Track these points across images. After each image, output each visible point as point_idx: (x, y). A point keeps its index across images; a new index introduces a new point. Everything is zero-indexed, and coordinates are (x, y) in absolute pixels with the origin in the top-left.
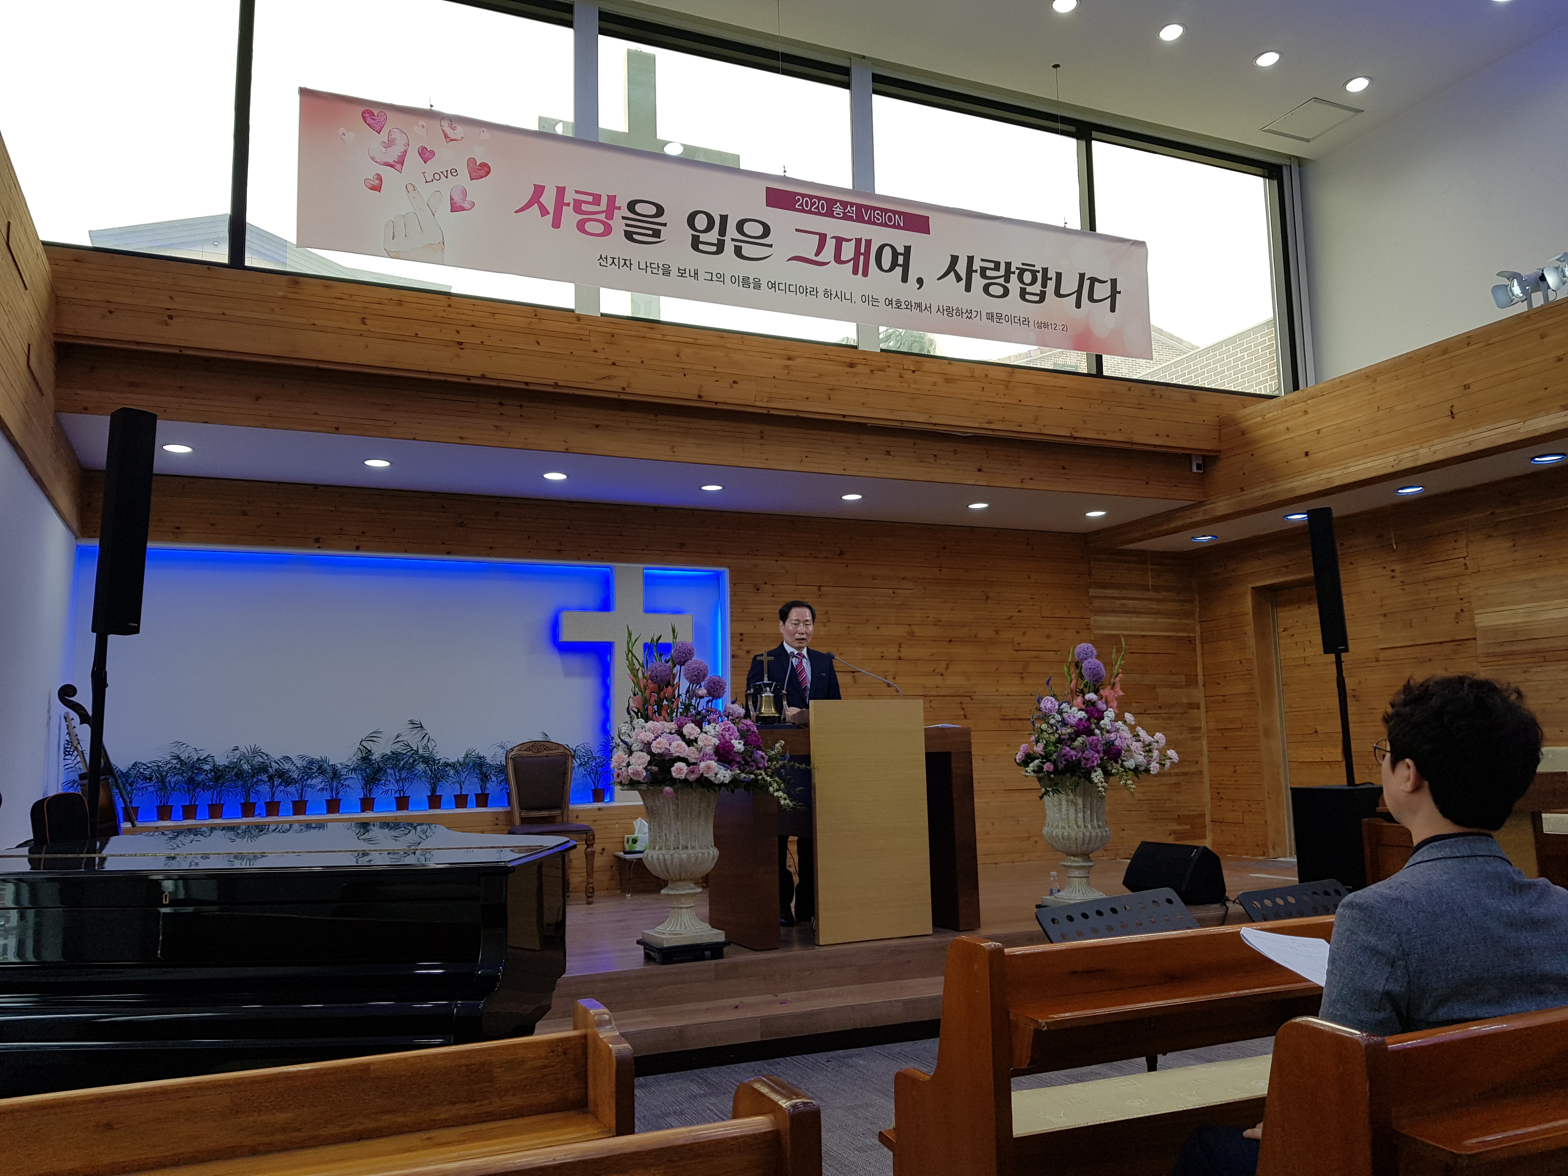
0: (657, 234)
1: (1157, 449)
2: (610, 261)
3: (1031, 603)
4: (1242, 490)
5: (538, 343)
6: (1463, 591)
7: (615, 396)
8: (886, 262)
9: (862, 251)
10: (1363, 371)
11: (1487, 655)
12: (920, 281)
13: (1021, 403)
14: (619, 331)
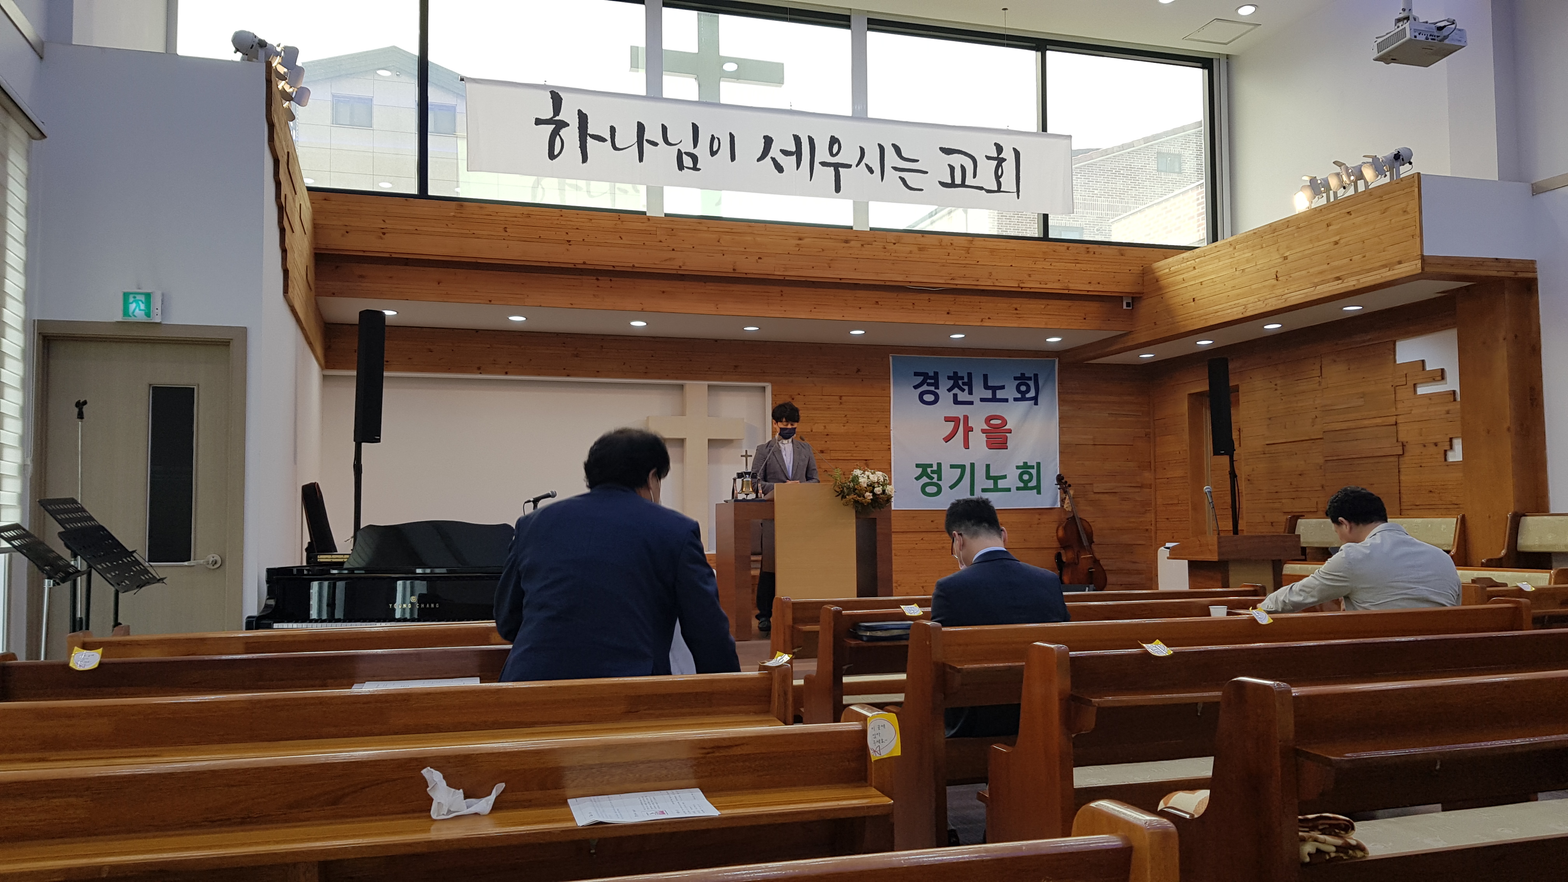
1: (1094, 293)
4: (1156, 324)
5: (621, 238)
6: (1317, 402)
7: (671, 272)
14: (677, 227)
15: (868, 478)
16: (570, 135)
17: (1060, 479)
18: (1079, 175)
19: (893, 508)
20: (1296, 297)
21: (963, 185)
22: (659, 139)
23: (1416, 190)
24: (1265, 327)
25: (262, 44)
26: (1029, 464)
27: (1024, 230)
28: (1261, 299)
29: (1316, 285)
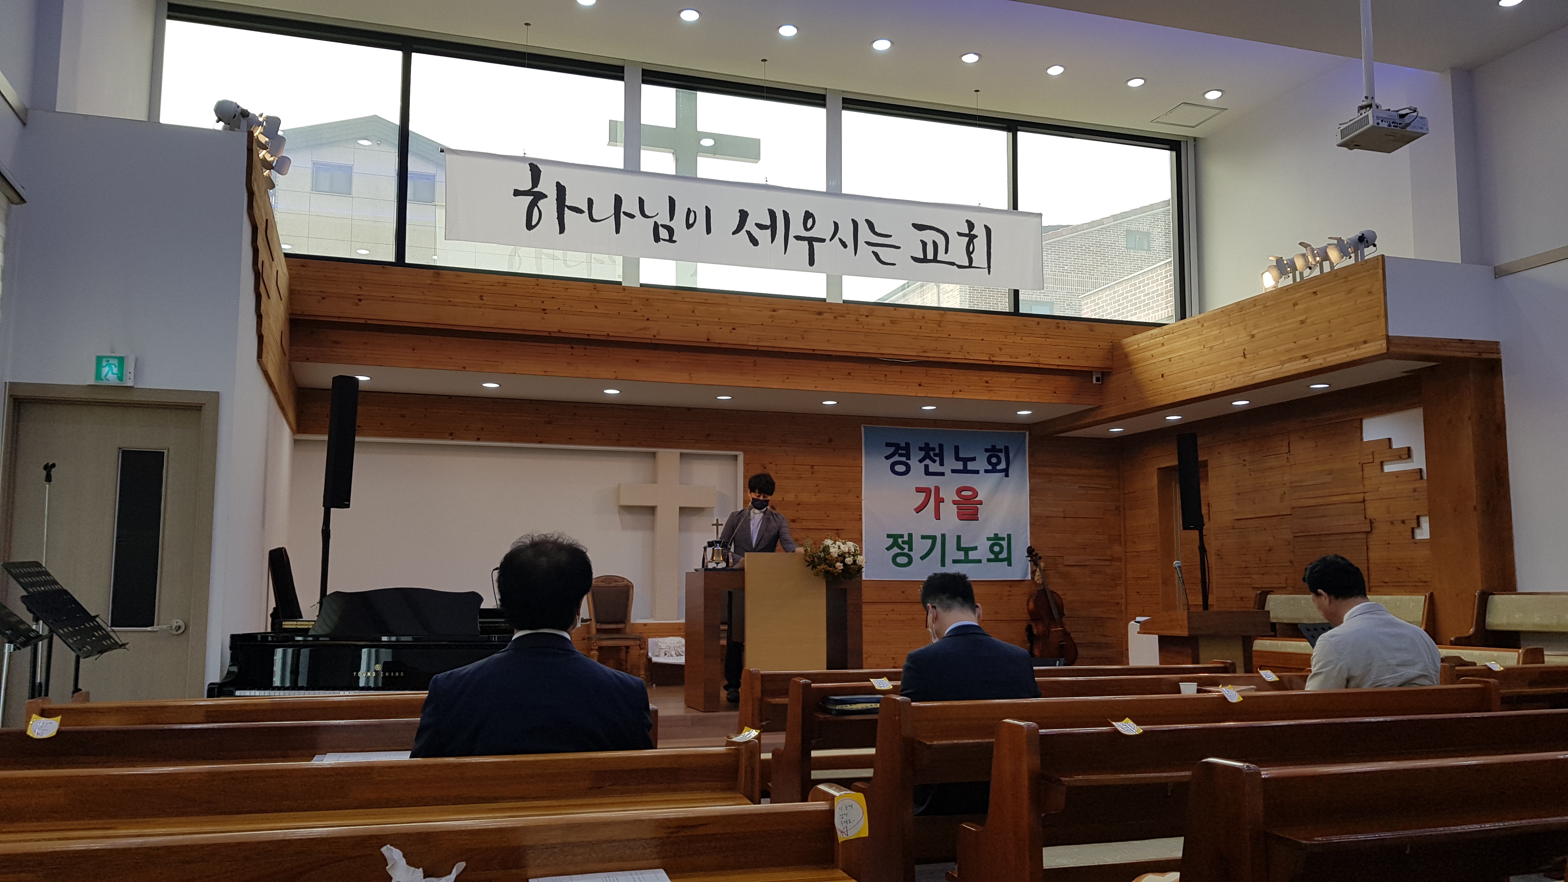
4: (1125, 399)
5: (596, 307)
7: (648, 341)
13: (949, 337)
14: (652, 297)
15: (839, 548)
16: (548, 206)
17: (1030, 551)
18: (1050, 251)
19: (864, 578)
20: (1263, 374)
21: (935, 260)
22: (636, 211)
23: (1381, 271)
24: (1233, 403)
25: (245, 114)
26: (999, 536)
27: (996, 304)
28: (1229, 376)
29: (1283, 363)
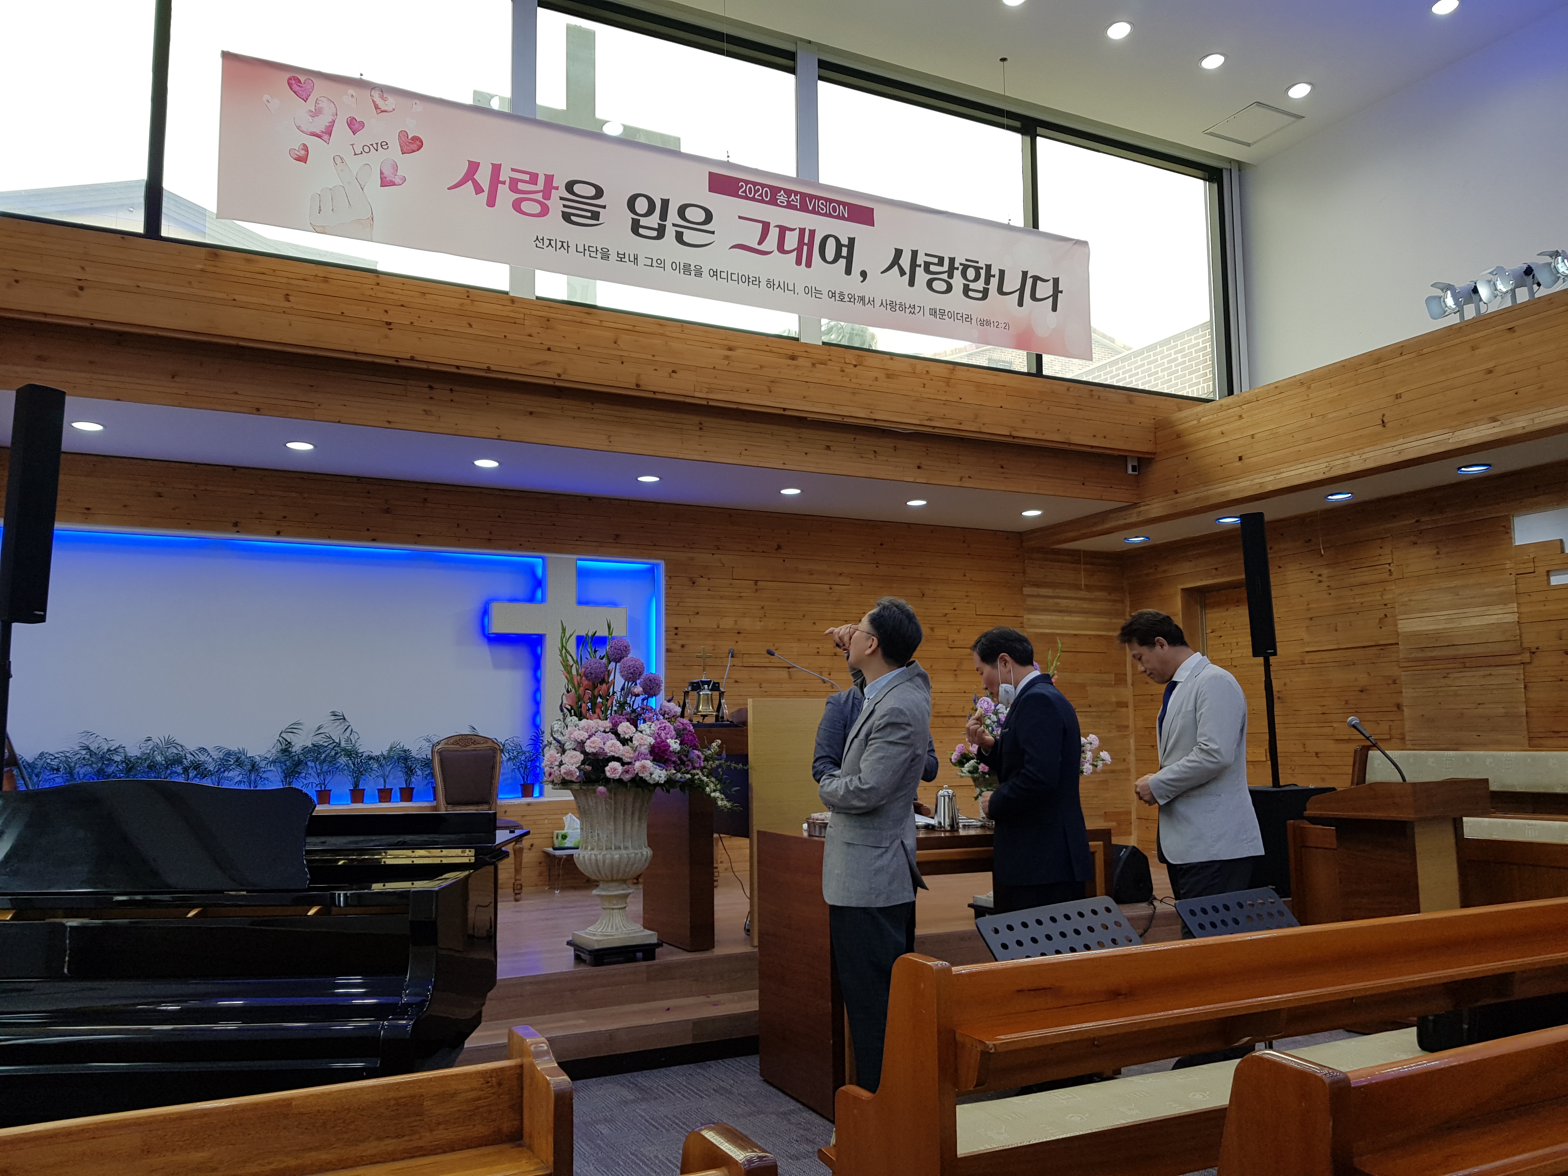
0: (595, 216)
1: (1094, 450)
2: (547, 242)
3: (966, 601)
4: (1176, 492)
5: (470, 326)
6: (1388, 596)
7: (550, 382)
8: (830, 254)
9: (806, 241)
10: (1297, 377)
11: (1409, 660)
12: (864, 274)
13: (961, 401)
14: (553, 317)
